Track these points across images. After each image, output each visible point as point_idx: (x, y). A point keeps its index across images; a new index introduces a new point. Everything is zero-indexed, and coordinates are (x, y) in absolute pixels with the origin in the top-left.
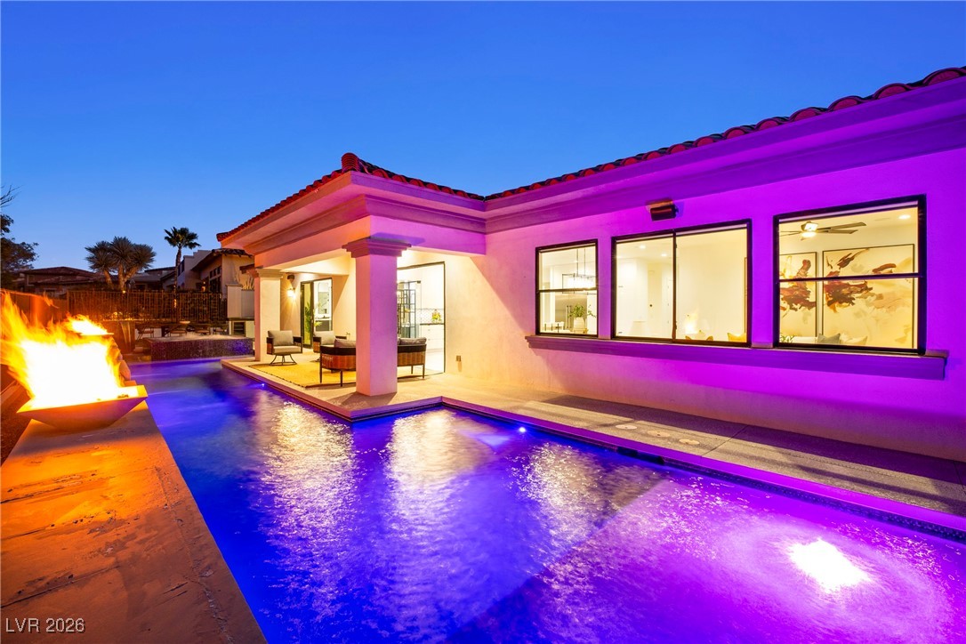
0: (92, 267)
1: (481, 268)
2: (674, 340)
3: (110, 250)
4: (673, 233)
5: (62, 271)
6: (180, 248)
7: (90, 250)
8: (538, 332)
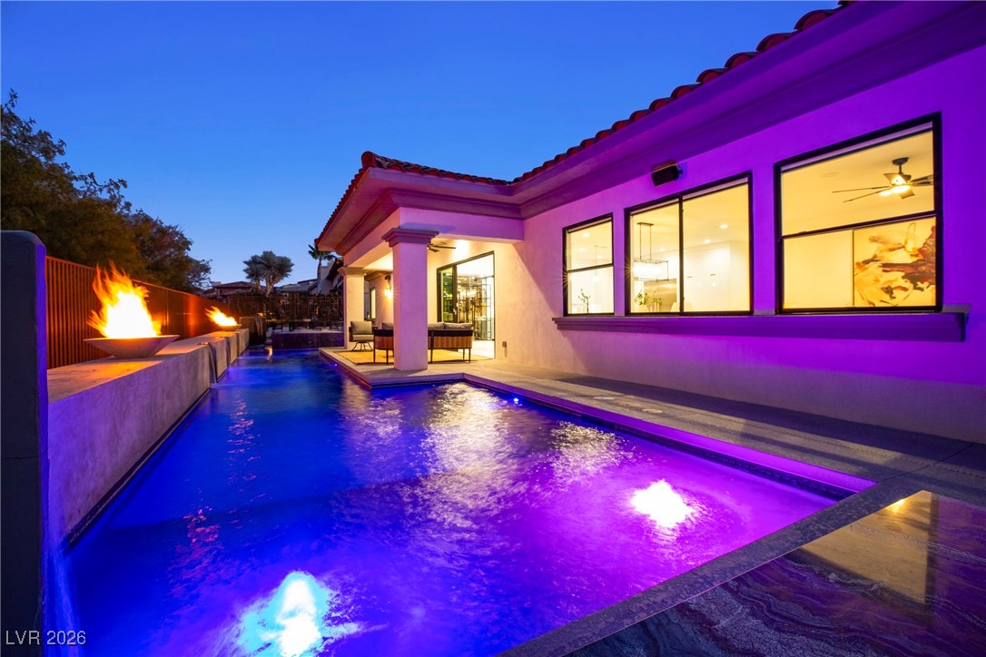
0: (248, 277)
1: (521, 253)
2: (682, 313)
3: (260, 263)
4: (679, 197)
5: (240, 285)
6: (320, 260)
7: (246, 263)
8: (565, 313)
